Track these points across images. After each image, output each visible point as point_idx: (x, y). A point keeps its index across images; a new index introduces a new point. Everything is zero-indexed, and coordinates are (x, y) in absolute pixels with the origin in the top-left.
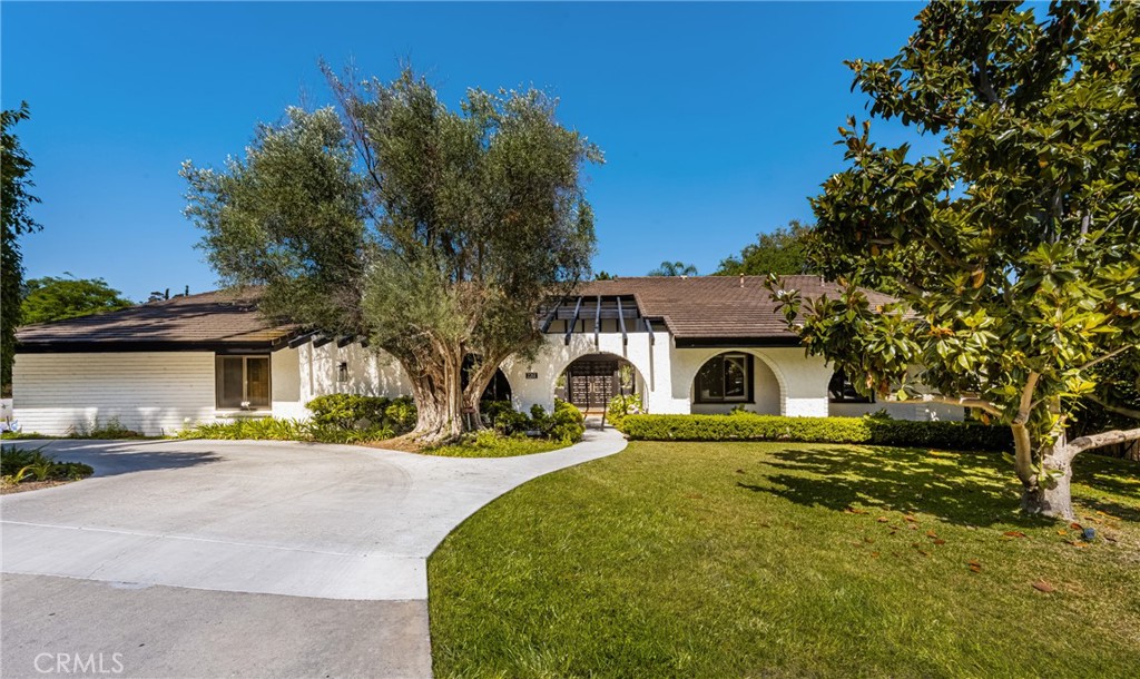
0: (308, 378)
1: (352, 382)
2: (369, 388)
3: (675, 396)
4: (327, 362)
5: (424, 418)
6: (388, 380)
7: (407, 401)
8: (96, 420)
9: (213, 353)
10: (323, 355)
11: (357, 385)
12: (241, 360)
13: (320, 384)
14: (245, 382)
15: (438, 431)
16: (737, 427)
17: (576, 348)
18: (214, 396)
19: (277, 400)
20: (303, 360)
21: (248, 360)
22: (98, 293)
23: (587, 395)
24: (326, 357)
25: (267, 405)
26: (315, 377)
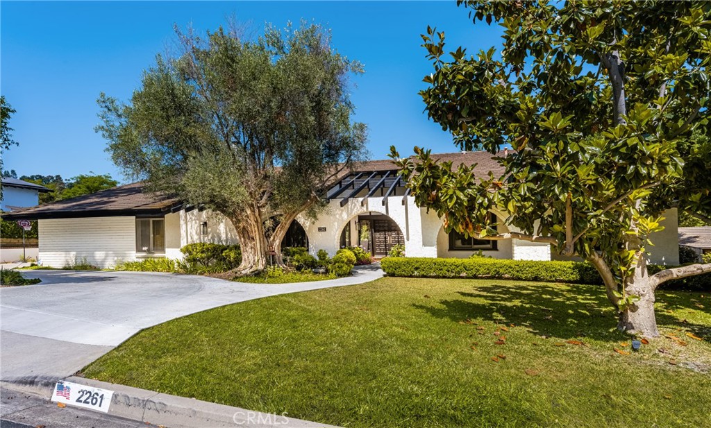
0: (185, 234)
1: (210, 236)
2: (220, 240)
3: (425, 244)
4: (196, 223)
5: (245, 260)
6: (231, 235)
7: (237, 247)
8: (76, 259)
9: (134, 217)
10: (193, 218)
11: (213, 238)
12: (149, 221)
13: (192, 238)
14: (152, 236)
15: (251, 267)
16: (465, 267)
17: (352, 210)
18: (135, 244)
19: (168, 248)
20: (182, 222)
21: (153, 221)
22: (108, 183)
23: (386, 246)
24: (195, 220)
25: (163, 250)
26: (189, 233)
